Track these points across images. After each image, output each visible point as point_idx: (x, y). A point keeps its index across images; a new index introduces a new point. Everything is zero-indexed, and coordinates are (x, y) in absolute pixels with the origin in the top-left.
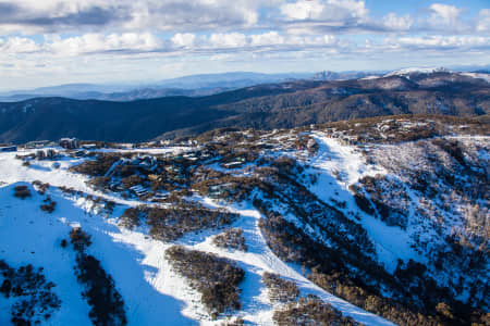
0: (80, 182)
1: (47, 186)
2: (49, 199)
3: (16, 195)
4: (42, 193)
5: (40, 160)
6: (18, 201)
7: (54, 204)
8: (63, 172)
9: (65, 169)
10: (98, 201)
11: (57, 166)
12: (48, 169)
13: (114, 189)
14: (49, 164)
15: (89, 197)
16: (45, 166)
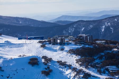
0: (73, 60)
1: (50, 60)
2: (49, 68)
3: (29, 63)
4: (46, 64)
5: (53, 44)
6: (30, 66)
7: (51, 71)
8: (65, 53)
9: (66, 51)
10: (79, 72)
11: (62, 49)
12: (56, 51)
13: (93, 66)
14: (58, 47)
15: (74, 69)
16: (55, 49)
